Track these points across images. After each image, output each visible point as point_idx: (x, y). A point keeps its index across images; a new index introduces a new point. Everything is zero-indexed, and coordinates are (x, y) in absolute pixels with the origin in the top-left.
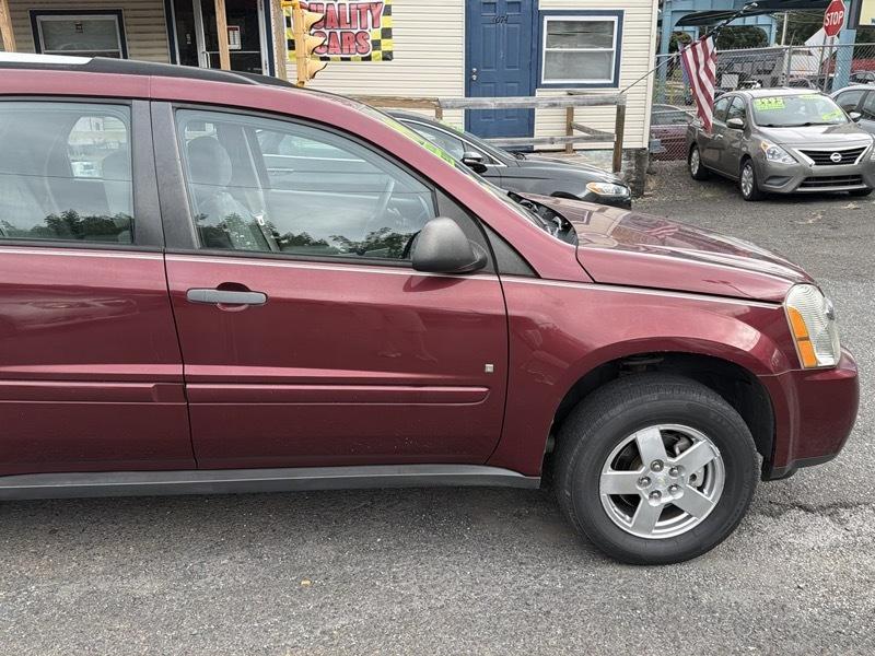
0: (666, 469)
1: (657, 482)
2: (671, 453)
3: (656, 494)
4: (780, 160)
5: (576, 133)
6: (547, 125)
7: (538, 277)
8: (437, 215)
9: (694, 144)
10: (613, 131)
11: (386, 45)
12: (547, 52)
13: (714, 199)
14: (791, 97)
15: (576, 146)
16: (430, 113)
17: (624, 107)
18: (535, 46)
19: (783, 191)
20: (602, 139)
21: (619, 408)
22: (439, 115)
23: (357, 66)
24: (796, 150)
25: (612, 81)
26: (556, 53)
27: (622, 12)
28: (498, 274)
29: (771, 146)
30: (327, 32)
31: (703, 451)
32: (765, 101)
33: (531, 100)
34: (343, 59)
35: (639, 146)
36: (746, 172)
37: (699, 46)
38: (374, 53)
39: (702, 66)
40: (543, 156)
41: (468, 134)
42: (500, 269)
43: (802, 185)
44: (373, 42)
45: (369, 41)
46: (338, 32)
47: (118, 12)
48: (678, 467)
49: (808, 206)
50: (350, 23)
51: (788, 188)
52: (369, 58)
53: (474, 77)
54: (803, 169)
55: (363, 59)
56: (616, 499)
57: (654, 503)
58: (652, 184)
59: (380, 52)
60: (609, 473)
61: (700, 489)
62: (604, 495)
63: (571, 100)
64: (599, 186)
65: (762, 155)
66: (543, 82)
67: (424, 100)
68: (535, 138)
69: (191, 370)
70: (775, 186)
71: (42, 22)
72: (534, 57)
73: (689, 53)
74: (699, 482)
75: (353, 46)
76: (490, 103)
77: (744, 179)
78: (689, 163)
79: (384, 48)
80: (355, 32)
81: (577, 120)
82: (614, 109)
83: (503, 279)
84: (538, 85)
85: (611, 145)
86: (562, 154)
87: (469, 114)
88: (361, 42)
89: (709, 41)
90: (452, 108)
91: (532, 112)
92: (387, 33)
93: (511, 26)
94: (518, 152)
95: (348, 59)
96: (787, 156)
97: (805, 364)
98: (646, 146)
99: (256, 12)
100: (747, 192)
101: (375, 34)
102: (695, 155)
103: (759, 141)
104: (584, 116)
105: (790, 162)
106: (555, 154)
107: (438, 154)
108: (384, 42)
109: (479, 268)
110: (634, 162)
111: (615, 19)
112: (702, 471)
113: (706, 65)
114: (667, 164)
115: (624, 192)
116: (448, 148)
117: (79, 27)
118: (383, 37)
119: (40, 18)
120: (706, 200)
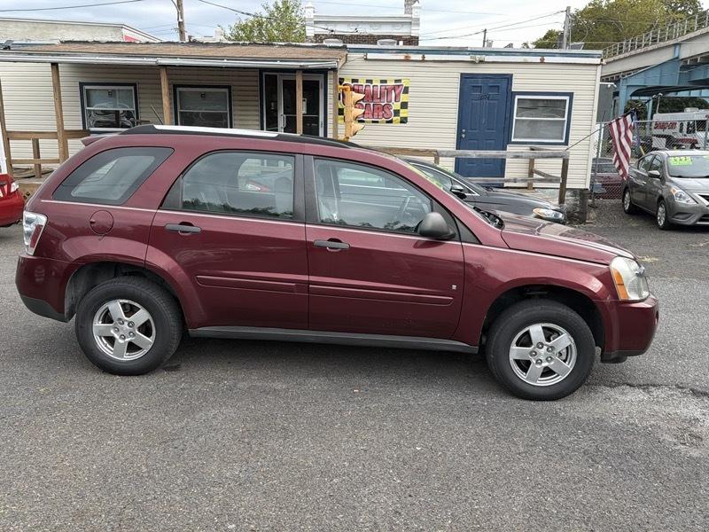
0: (545, 347)
1: (540, 354)
2: (548, 339)
3: (539, 362)
4: (685, 202)
5: (536, 176)
6: (514, 170)
7: (481, 244)
8: (432, 211)
9: (627, 188)
10: (560, 176)
11: (403, 113)
12: (516, 120)
13: (637, 228)
14: (697, 157)
15: (535, 185)
16: (431, 160)
17: (568, 160)
18: (508, 115)
19: (687, 224)
20: (551, 181)
21: (521, 312)
22: (437, 161)
23: (382, 128)
24: (696, 194)
25: (563, 141)
26: (523, 121)
27: (573, 93)
28: (461, 241)
29: (678, 191)
30: (364, 104)
31: (564, 340)
32: (678, 159)
33: (502, 152)
34: (373, 122)
35: (582, 187)
36: (660, 209)
37: (621, 121)
38: (395, 118)
39: (623, 134)
40: (510, 191)
41: (456, 175)
42: (462, 239)
43: (701, 220)
44: (394, 111)
45: (392, 111)
46: (372, 104)
47: (229, 87)
48: (551, 347)
49: (704, 235)
50: (380, 98)
51: (691, 221)
52: (391, 122)
53: (463, 136)
54: (701, 208)
55: (387, 122)
56: (517, 362)
57: (538, 366)
58: (592, 214)
59: (399, 118)
60: (514, 347)
61: (565, 361)
62: (511, 359)
63: (531, 153)
64: (542, 211)
65: (672, 197)
66: (513, 140)
67: (427, 150)
68: (506, 178)
69: (313, 278)
70: (680, 220)
71: (180, 92)
72: (507, 122)
73: (614, 125)
74: (564, 357)
75: (381, 113)
76: (473, 154)
77: (659, 214)
78: (623, 201)
79: (402, 115)
80: (383, 104)
81: (536, 167)
82: (561, 161)
83: (464, 244)
84: (509, 142)
85: (558, 185)
86: (525, 190)
87: (458, 162)
88: (387, 110)
89: (629, 117)
90: (446, 156)
91: (503, 161)
92: (404, 105)
93: (492, 102)
94: (488, 187)
95: (377, 122)
96: (690, 199)
97: (622, 298)
98: (588, 187)
100: (661, 223)
101: (396, 106)
102: (627, 195)
103: (670, 187)
104: (541, 165)
105: (692, 203)
106: (519, 190)
107: (435, 183)
108: (402, 111)
109: (451, 238)
110: (578, 198)
111: (567, 98)
112: (565, 351)
113: (626, 133)
114: (607, 202)
115: (561, 216)
116: (441, 181)
117: (203, 95)
118: (401, 108)
119: (179, 89)
120: (632, 228)
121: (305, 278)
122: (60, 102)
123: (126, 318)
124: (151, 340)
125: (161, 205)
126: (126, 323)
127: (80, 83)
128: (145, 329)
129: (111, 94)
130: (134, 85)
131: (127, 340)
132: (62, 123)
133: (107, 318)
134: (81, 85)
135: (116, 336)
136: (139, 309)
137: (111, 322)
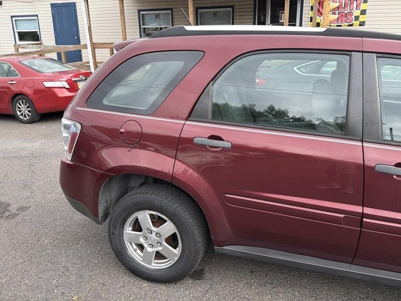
34: (337, 26)
38: (355, 23)
44: (355, 17)
45: (353, 17)
46: (337, 12)
47: (232, 7)
50: (344, 8)
52: (352, 25)
55: (349, 25)
59: (358, 22)
69: (368, 211)
71: (200, 13)
75: (344, 19)
80: (346, 12)
88: (349, 17)
92: (363, 12)
99: (296, 4)
101: (357, 13)
108: (361, 17)
117: (215, 14)
118: (361, 14)
119: (199, 11)
121: (358, 209)
122: (125, 23)
123: (154, 229)
124: (177, 252)
125: (189, 115)
126: (154, 234)
127: (138, 10)
128: (172, 240)
129: (157, 16)
130: (171, 9)
131: (155, 250)
132: (126, 37)
133: (137, 227)
134: (139, 11)
135: (145, 245)
136: (166, 221)
137: (141, 230)
